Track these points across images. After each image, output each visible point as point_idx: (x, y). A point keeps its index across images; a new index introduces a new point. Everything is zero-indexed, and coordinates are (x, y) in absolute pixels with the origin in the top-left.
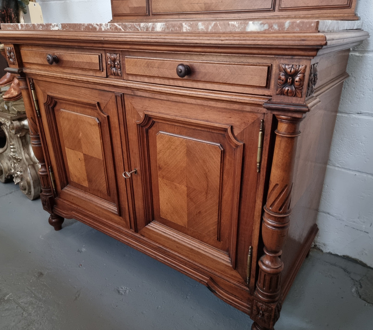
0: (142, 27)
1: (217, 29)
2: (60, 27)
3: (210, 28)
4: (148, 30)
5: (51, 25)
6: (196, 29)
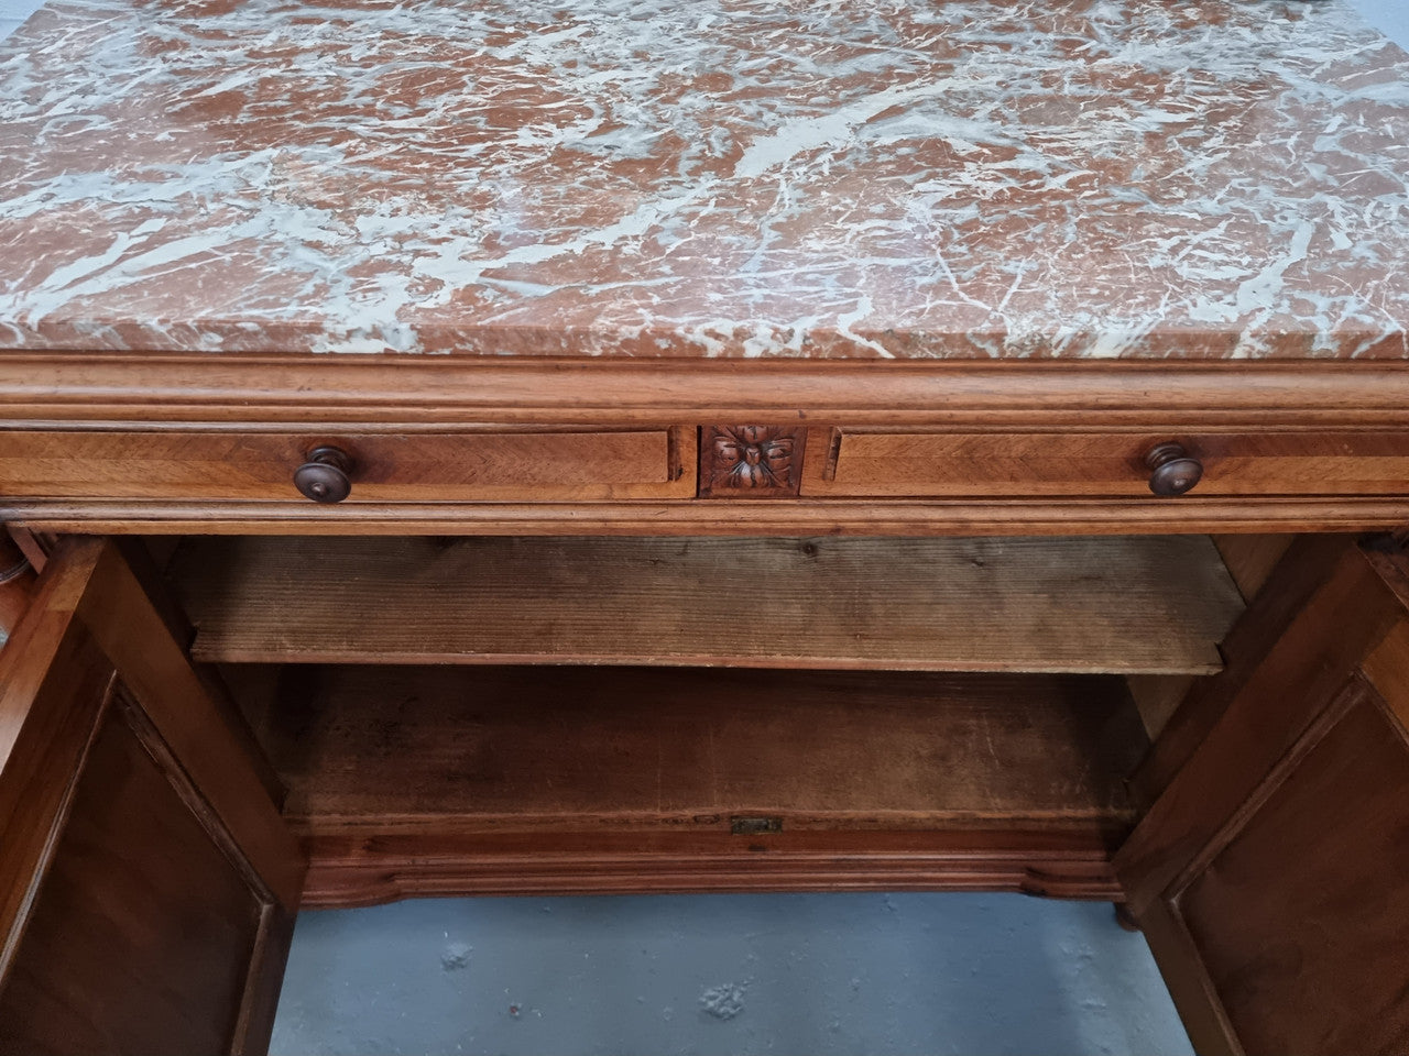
0: (1010, 345)
1: (1390, 351)
2: (406, 342)
3: (1364, 347)
4: (1044, 354)
5: (315, 328)
6: (1298, 352)
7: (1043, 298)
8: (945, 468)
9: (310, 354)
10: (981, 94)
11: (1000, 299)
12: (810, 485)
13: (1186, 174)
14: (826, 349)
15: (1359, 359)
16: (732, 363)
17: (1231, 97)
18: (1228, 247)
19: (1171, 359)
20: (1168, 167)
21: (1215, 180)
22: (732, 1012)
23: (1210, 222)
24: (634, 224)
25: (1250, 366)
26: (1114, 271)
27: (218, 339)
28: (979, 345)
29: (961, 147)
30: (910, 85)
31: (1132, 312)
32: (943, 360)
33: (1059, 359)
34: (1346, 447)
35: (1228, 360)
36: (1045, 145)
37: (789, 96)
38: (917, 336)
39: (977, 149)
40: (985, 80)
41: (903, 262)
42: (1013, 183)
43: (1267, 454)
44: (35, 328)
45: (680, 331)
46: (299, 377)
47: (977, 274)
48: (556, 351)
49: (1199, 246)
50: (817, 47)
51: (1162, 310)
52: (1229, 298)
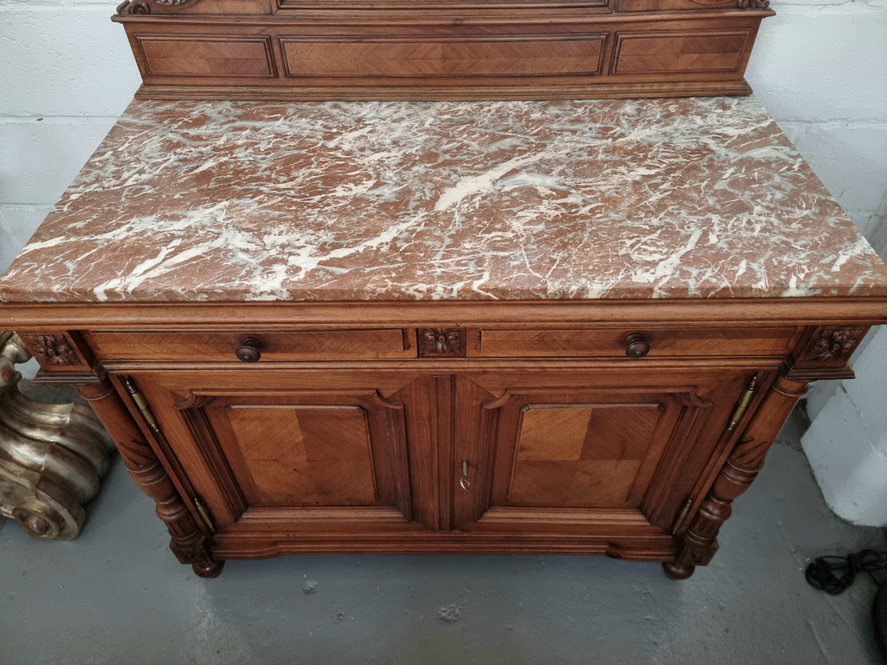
0: (550, 294)
1: (725, 294)
2: (285, 296)
3: (712, 293)
4: (566, 297)
5: (247, 291)
6: (683, 295)
7: (566, 271)
8: (532, 345)
9: (244, 302)
10: (557, 160)
11: (547, 272)
12: (471, 352)
13: (648, 204)
14: (468, 296)
15: (711, 298)
16: (427, 302)
17: (681, 159)
18: (658, 243)
19: (624, 299)
20: (640, 200)
21: (661, 206)
22: (455, 619)
23: (653, 229)
24: (386, 237)
25: (661, 302)
26: (602, 257)
27: (206, 296)
28: (536, 294)
29: (543, 191)
30: (523, 156)
31: (606, 278)
32: (521, 300)
33: (574, 299)
34: (720, 335)
35: (651, 299)
36: (583, 189)
37: (464, 165)
38: (508, 291)
39: (550, 192)
40: (561, 152)
41: (506, 254)
42: (564, 211)
43: (683, 338)
44: (130, 293)
45: (403, 290)
46: (240, 312)
47: (539, 259)
48: (350, 298)
49: (645, 243)
50: (482, 135)
51: (619, 277)
52: (652, 271)
